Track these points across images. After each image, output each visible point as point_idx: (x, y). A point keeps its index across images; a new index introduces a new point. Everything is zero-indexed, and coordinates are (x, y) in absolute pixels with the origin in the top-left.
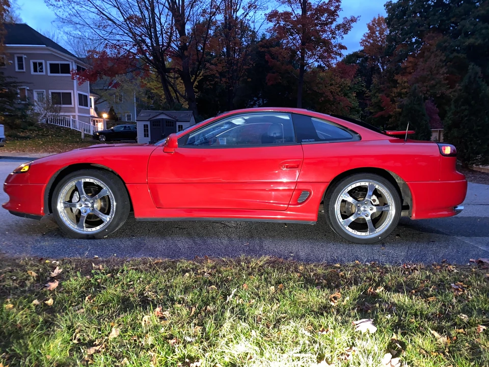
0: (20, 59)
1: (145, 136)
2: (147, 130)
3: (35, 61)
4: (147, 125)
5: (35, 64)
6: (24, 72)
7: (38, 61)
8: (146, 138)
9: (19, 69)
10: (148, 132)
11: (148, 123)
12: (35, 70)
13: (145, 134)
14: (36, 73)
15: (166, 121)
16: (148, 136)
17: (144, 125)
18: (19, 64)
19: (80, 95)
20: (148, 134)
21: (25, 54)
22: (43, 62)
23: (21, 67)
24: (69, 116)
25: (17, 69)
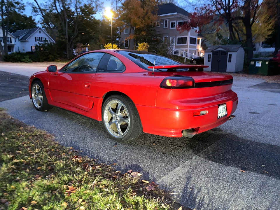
0: (166, 22)
1: (208, 61)
2: (210, 58)
3: (172, 22)
4: (210, 55)
5: (172, 23)
6: (167, 28)
7: (173, 22)
8: (209, 62)
9: (165, 27)
10: (210, 59)
11: (211, 53)
12: (172, 27)
13: (208, 60)
14: (172, 28)
15: (222, 52)
16: (210, 61)
17: (209, 55)
18: (165, 25)
19: (191, 38)
20: (210, 60)
21: (168, 19)
22: (176, 22)
23: (166, 26)
24: (183, 50)
25: (164, 27)
